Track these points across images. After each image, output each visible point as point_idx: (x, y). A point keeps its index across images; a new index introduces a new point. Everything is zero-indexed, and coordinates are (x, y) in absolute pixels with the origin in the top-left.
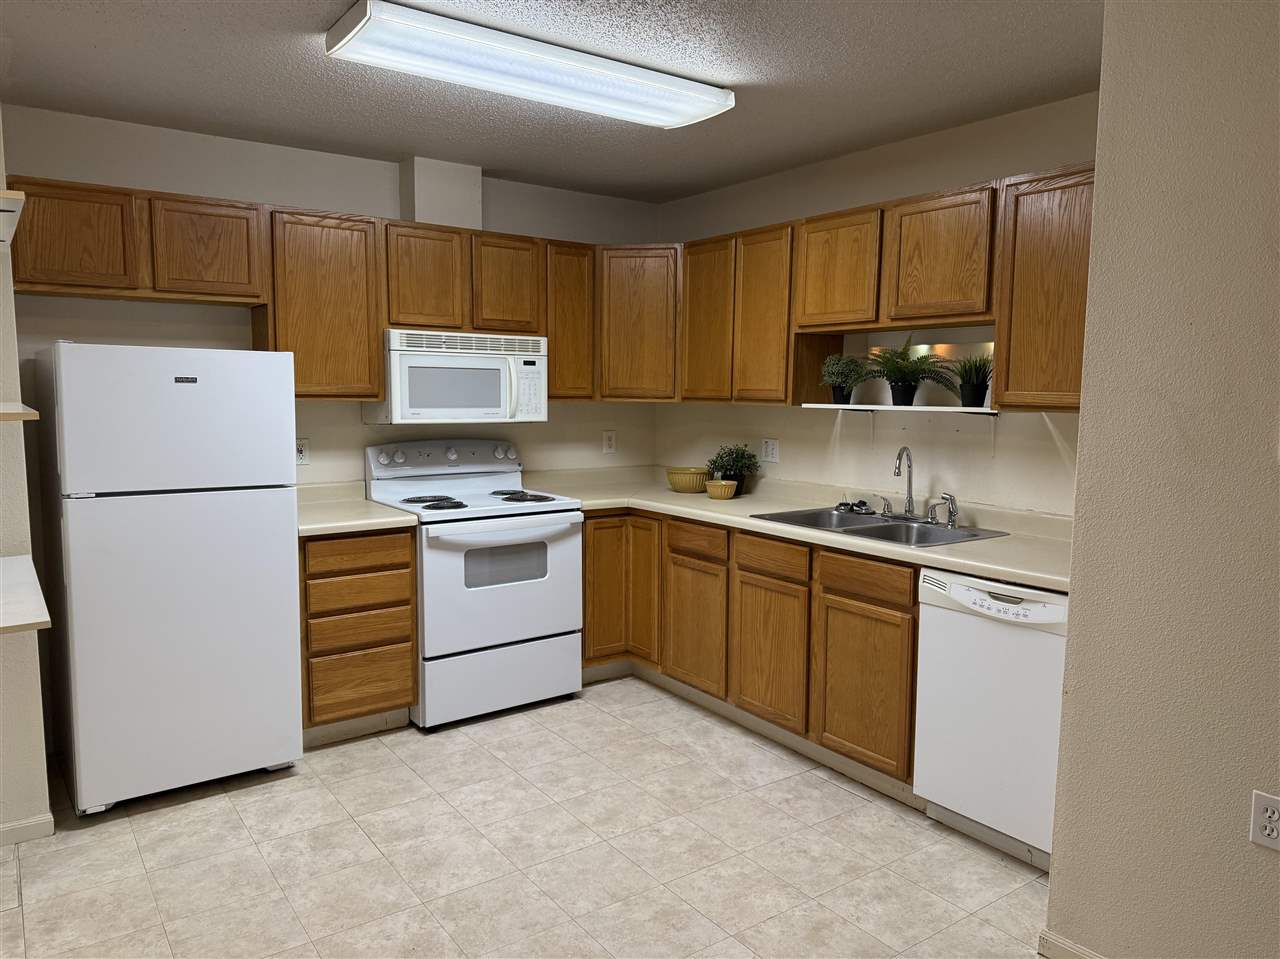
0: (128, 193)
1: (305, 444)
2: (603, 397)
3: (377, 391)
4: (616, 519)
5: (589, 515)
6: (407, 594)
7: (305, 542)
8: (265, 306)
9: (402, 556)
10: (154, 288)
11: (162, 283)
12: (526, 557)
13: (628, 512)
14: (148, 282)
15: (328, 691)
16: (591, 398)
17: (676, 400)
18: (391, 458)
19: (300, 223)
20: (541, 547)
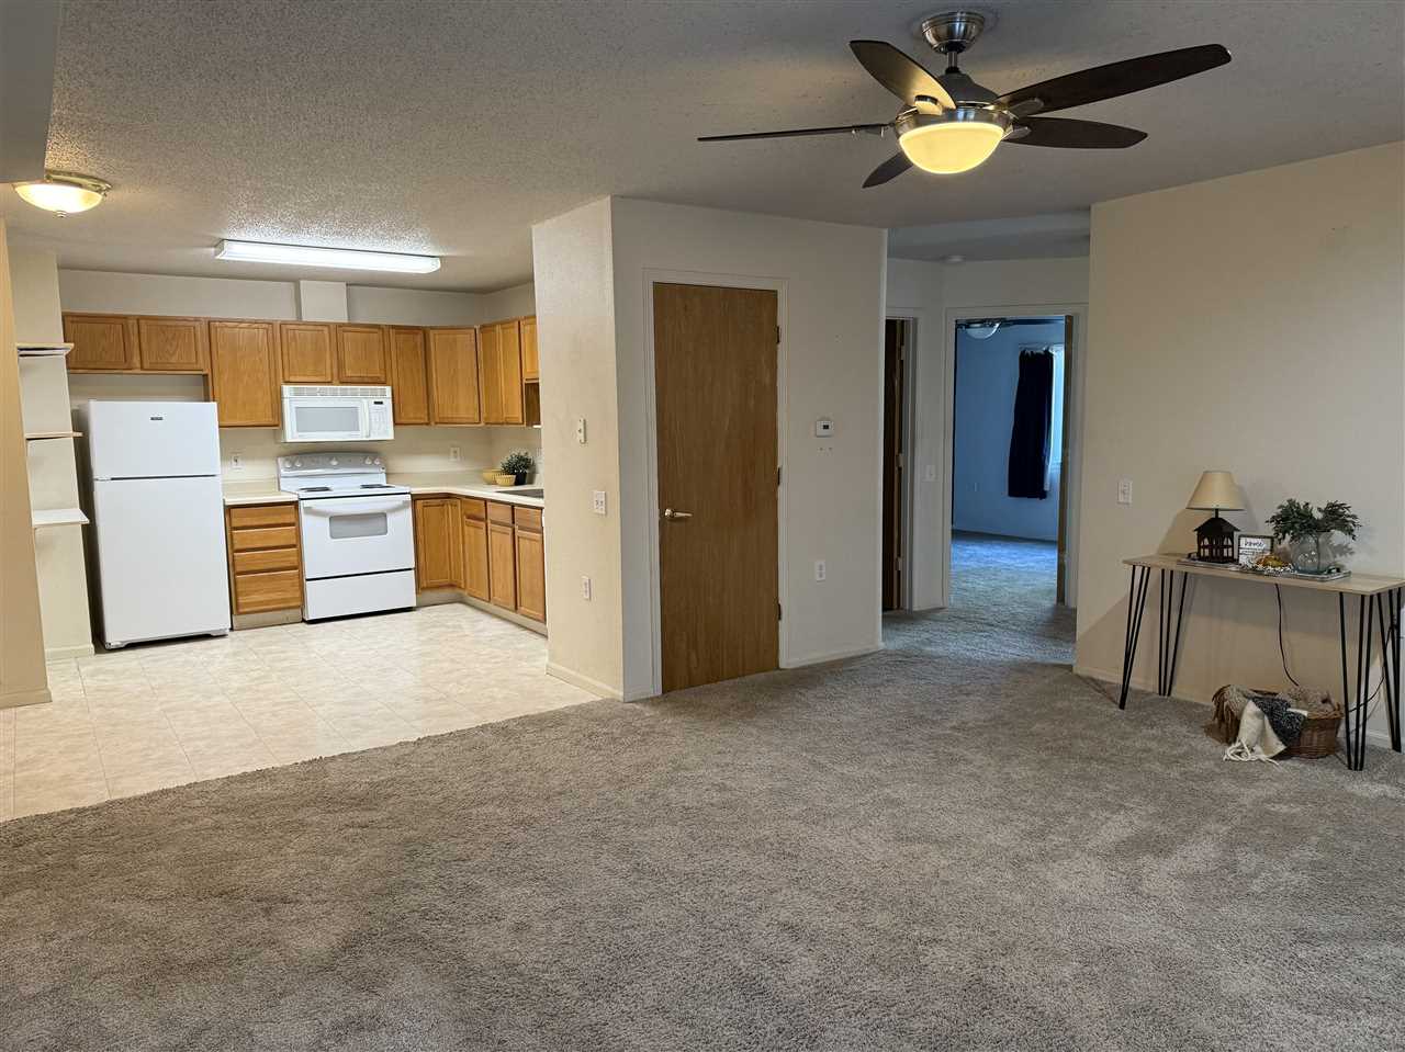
0: (125, 317)
1: (230, 452)
2: (436, 423)
3: (277, 423)
4: (439, 501)
5: (415, 498)
6: (294, 542)
7: (228, 509)
8: (207, 375)
9: (290, 518)
10: (142, 368)
11: (146, 366)
12: (372, 522)
13: (448, 496)
14: (138, 365)
15: (247, 595)
16: (427, 424)
17: (482, 424)
18: (293, 464)
19: (226, 326)
20: (383, 515)
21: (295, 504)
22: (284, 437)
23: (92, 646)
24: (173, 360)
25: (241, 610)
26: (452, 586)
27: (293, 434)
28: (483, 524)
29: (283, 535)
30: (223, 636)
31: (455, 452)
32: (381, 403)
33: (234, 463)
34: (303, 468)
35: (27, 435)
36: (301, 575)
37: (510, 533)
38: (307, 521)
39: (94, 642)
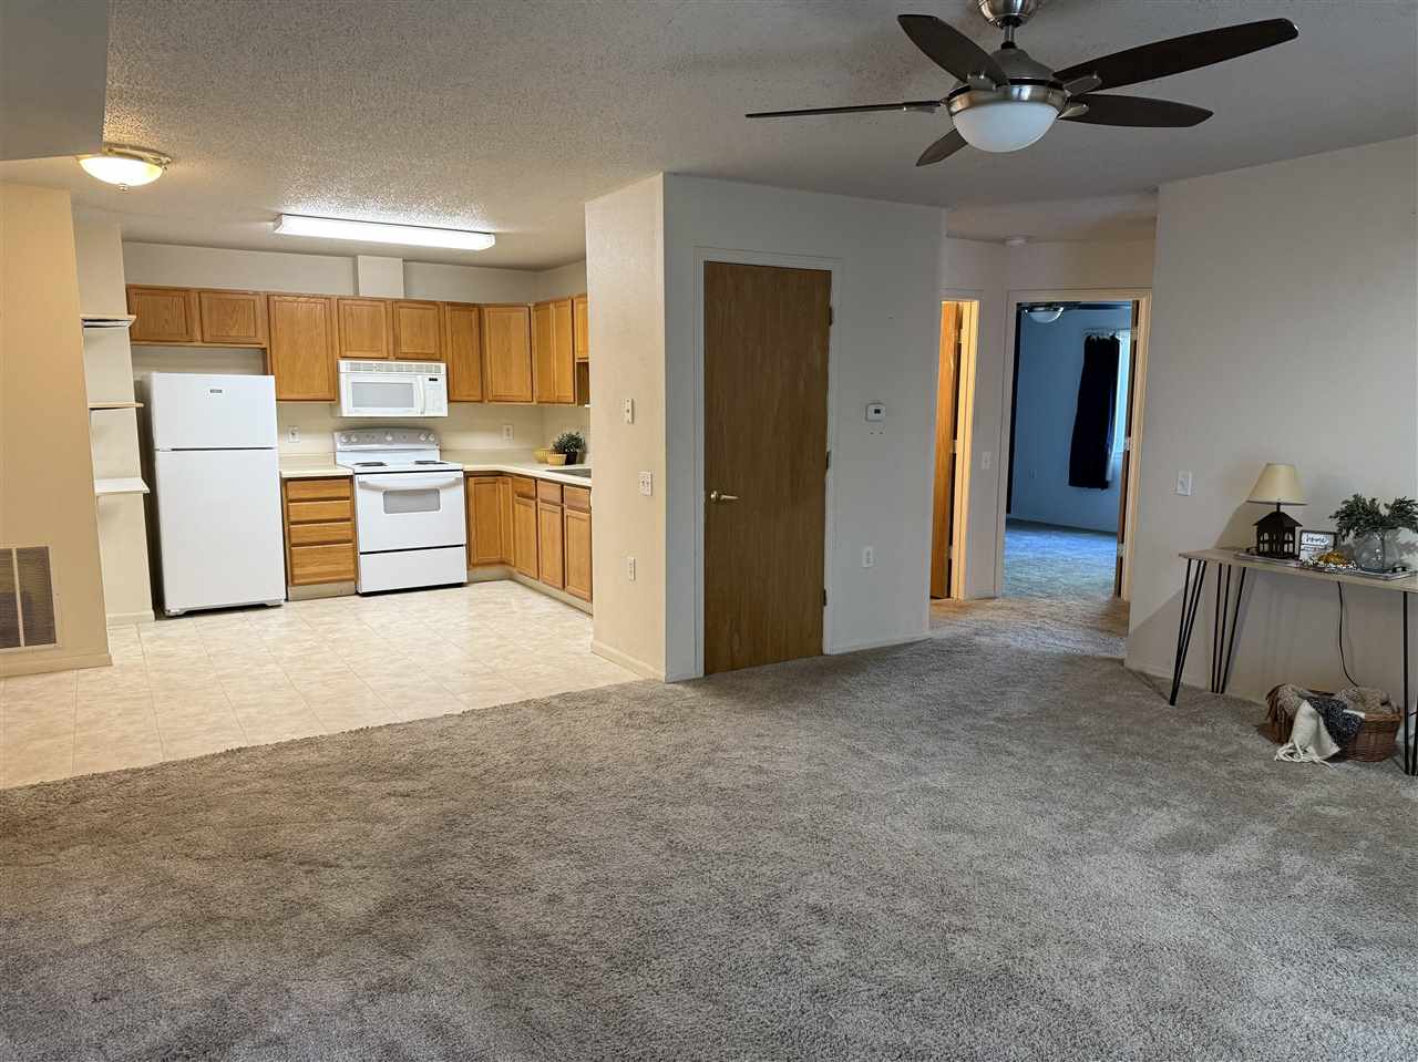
0: (187, 290)
1: (287, 426)
2: (490, 401)
3: (333, 399)
4: (491, 478)
5: (468, 475)
6: (348, 515)
7: (285, 482)
8: (265, 349)
10: (203, 341)
11: (207, 338)
12: (426, 498)
13: (500, 474)
14: (199, 338)
15: (302, 567)
16: (481, 401)
17: (535, 403)
18: (348, 437)
19: (285, 301)
20: (436, 491)
21: (350, 478)
22: (341, 413)
23: (152, 612)
24: (233, 333)
25: (296, 581)
26: (502, 563)
27: (349, 409)
28: (534, 502)
29: (337, 509)
30: (279, 606)
31: (508, 430)
32: (436, 380)
33: (291, 436)
34: (357, 443)
35: (91, 405)
36: (355, 548)
37: (559, 511)
38: (360, 494)
39: (153, 608)
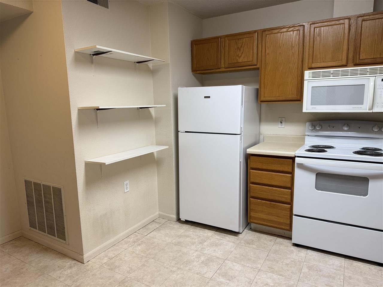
3: (299, 98)
9: (288, 169)
10: (225, 68)
14: (223, 65)
15: (256, 212)
18: (314, 126)
21: (292, 159)
22: (303, 109)
23: (176, 217)
24: (240, 60)
25: (251, 220)
27: (308, 107)
29: (280, 179)
30: (237, 233)
33: (280, 123)
36: (291, 210)
38: (298, 173)
